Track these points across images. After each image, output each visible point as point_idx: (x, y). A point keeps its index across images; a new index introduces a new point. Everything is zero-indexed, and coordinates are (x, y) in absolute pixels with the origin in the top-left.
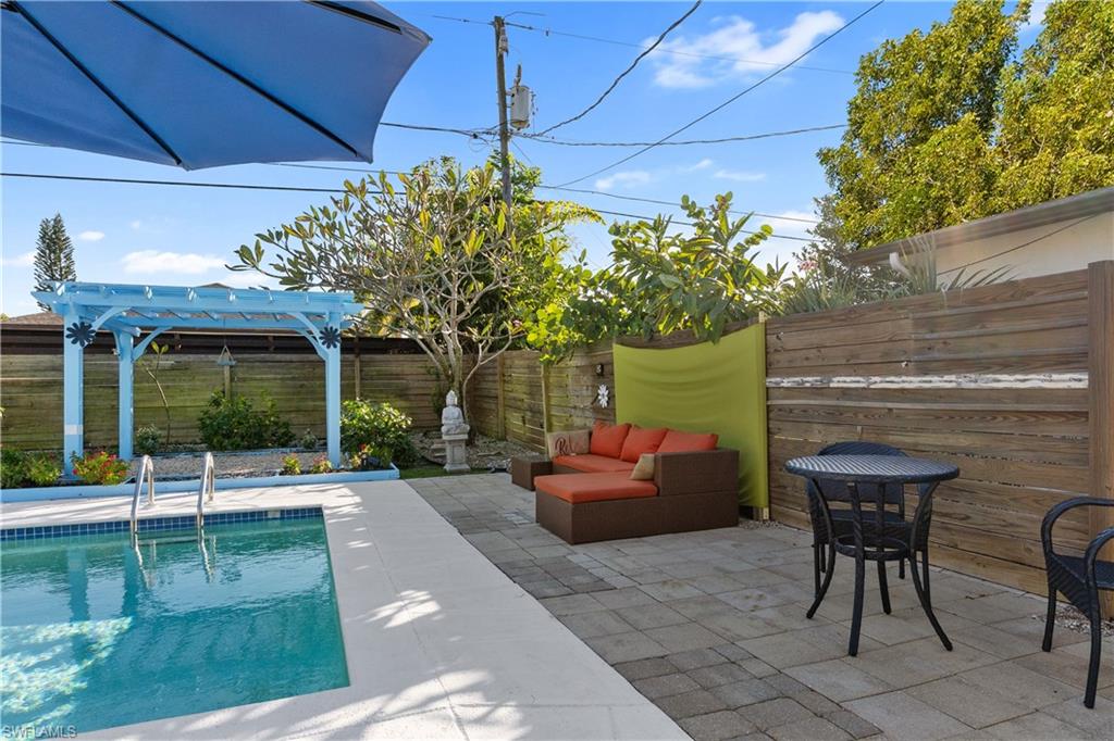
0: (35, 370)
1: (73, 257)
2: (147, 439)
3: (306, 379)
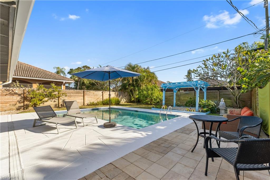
0: (170, 94)
1: (192, 75)
2: (178, 104)
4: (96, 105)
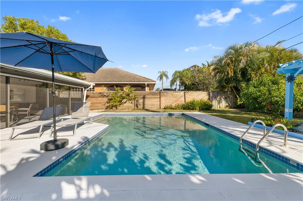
4: (174, 109)
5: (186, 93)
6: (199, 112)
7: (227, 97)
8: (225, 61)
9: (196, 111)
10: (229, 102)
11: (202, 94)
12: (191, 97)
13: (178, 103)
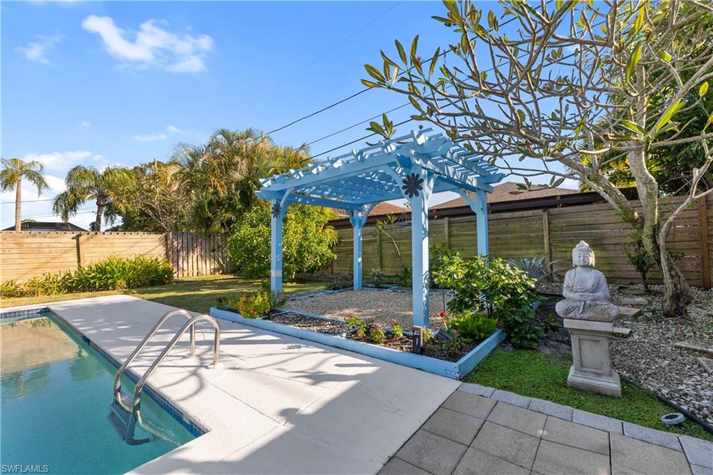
3: (500, 233)
4: (22, 294)
5: (81, 239)
6: (125, 293)
7: (216, 247)
8: (205, 160)
9: (115, 292)
10: (220, 260)
11: (146, 242)
12: (104, 250)
13: (47, 271)
